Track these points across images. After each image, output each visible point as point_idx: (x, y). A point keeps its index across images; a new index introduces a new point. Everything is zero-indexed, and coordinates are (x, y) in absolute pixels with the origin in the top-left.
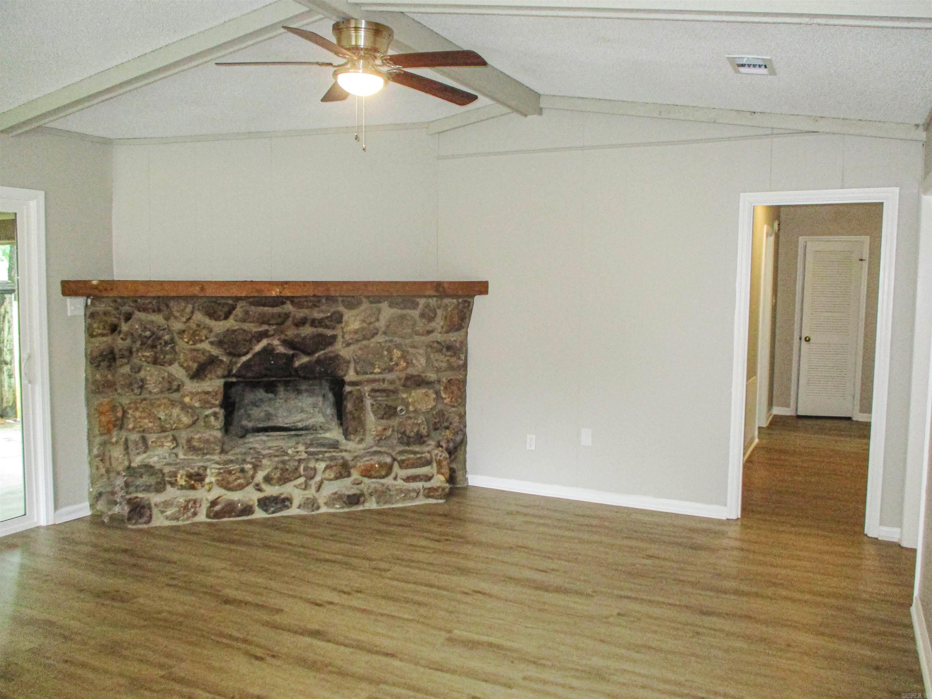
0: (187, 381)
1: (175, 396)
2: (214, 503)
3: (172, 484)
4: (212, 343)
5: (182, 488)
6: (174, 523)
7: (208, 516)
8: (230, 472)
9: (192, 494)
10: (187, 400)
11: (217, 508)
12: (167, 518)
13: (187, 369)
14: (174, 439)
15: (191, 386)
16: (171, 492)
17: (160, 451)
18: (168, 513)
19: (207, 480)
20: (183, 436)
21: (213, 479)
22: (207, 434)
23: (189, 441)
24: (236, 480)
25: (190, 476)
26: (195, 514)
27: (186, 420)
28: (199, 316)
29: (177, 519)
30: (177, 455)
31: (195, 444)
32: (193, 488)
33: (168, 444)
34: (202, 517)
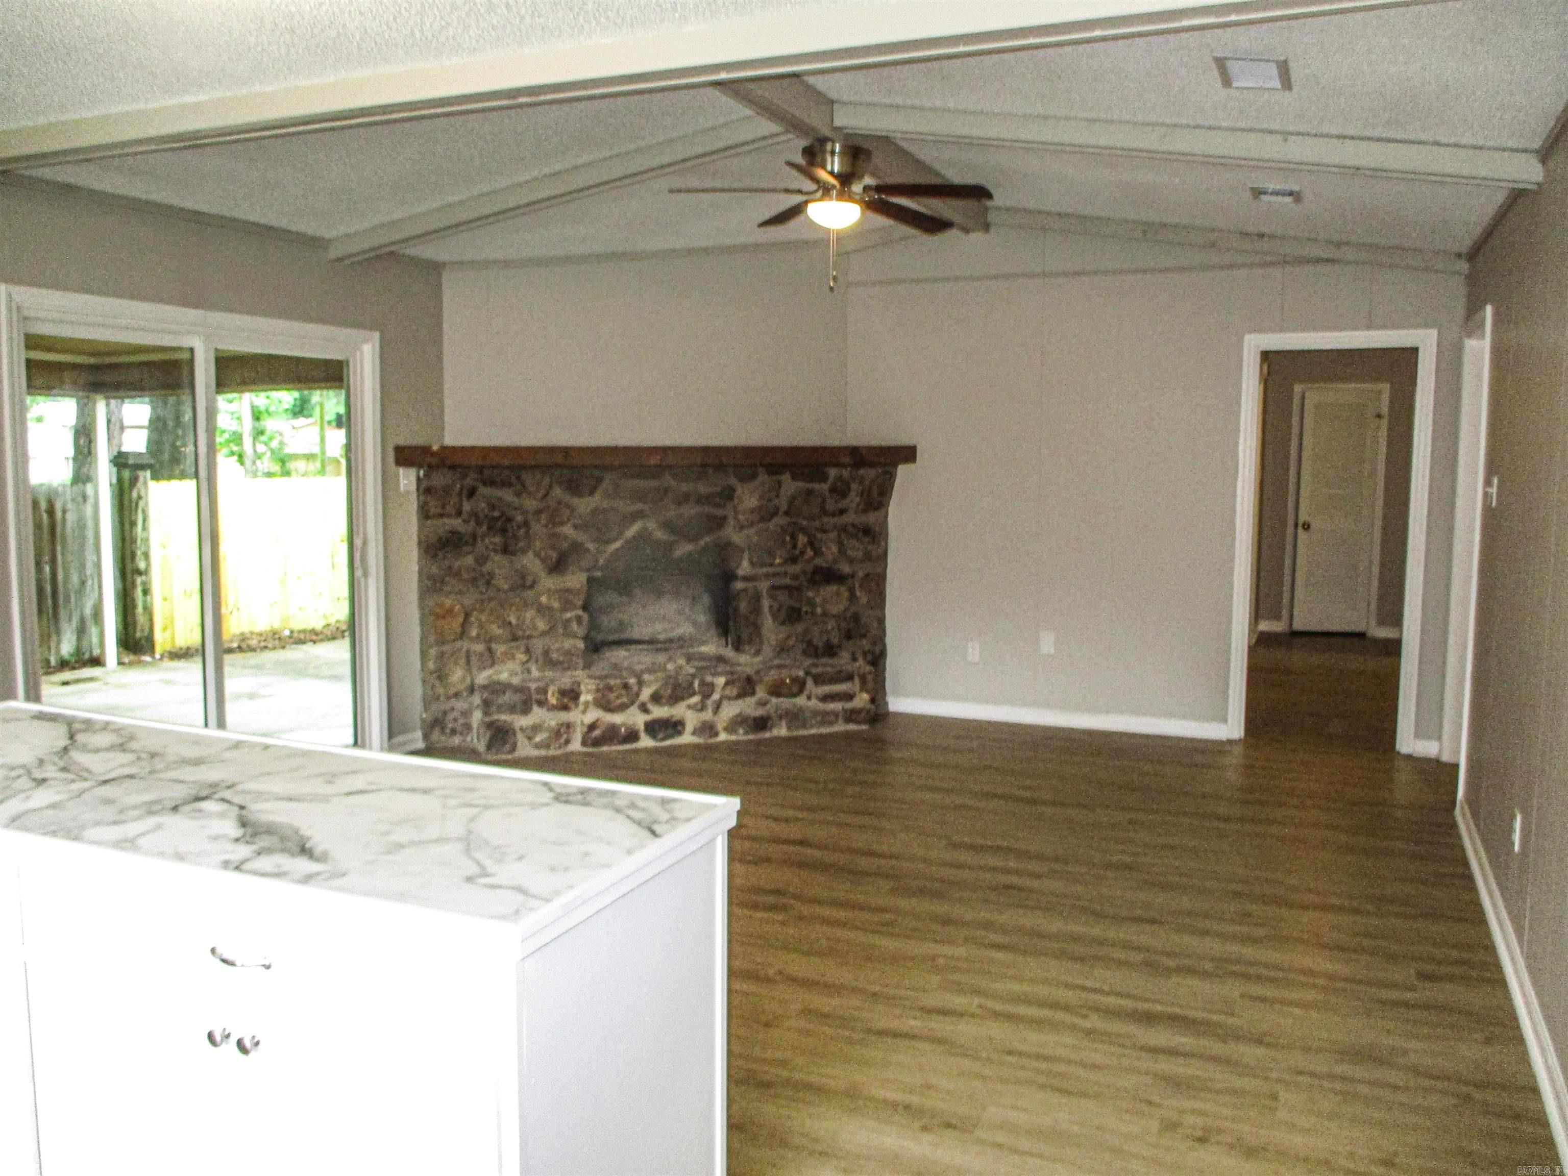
0: (543, 574)
1: (530, 594)
2: (592, 727)
3: (541, 703)
4: (576, 527)
5: (554, 708)
6: (543, 752)
7: (584, 743)
8: (610, 689)
9: (564, 716)
10: (544, 599)
11: (597, 733)
12: (538, 746)
13: (543, 561)
14: (528, 651)
15: (548, 582)
16: (538, 715)
17: (510, 665)
18: (538, 739)
19: (582, 699)
20: (538, 645)
21: (589, 698)
22: (568, 644)
23: (546, 653)
24: (617, 698)
25: (563, 693)
26: (567, 742)
27: (542, 625)
28: (557, 491)
29: (548, 746)
30: (529, 671)
31: (554, 656)
32: (565, 708)
33: (521, 656)
34: (576, 745)
